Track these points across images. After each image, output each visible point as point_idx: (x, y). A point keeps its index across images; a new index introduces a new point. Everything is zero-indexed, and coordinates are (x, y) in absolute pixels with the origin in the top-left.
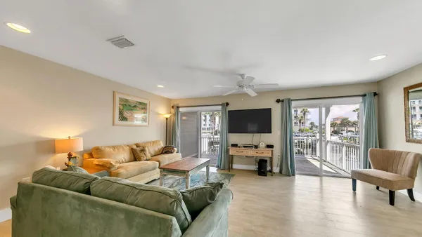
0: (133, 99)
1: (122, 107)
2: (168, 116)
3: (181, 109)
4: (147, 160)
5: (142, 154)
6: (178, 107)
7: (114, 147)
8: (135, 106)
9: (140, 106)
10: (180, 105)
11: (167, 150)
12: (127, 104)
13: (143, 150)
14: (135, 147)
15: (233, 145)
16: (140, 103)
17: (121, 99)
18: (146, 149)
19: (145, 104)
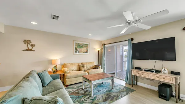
0: (81, 43)
1: (76, 47)
2: (99, 49)
3: (106, 46)
4: (84, 71)
5: (82, 68)
6: (105, 45)
7: (71, 64)
8: (82, 46)
9: (85, 46)
10: (106, 43)
11: (96, 67)
12: (79, 45)
13: (83, 66)
14: (81, 64)
15: (136, 68)
16: (85, 44)
17: (76, 43)
18: (85, 65)
19: (87, 45)
